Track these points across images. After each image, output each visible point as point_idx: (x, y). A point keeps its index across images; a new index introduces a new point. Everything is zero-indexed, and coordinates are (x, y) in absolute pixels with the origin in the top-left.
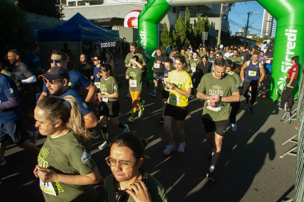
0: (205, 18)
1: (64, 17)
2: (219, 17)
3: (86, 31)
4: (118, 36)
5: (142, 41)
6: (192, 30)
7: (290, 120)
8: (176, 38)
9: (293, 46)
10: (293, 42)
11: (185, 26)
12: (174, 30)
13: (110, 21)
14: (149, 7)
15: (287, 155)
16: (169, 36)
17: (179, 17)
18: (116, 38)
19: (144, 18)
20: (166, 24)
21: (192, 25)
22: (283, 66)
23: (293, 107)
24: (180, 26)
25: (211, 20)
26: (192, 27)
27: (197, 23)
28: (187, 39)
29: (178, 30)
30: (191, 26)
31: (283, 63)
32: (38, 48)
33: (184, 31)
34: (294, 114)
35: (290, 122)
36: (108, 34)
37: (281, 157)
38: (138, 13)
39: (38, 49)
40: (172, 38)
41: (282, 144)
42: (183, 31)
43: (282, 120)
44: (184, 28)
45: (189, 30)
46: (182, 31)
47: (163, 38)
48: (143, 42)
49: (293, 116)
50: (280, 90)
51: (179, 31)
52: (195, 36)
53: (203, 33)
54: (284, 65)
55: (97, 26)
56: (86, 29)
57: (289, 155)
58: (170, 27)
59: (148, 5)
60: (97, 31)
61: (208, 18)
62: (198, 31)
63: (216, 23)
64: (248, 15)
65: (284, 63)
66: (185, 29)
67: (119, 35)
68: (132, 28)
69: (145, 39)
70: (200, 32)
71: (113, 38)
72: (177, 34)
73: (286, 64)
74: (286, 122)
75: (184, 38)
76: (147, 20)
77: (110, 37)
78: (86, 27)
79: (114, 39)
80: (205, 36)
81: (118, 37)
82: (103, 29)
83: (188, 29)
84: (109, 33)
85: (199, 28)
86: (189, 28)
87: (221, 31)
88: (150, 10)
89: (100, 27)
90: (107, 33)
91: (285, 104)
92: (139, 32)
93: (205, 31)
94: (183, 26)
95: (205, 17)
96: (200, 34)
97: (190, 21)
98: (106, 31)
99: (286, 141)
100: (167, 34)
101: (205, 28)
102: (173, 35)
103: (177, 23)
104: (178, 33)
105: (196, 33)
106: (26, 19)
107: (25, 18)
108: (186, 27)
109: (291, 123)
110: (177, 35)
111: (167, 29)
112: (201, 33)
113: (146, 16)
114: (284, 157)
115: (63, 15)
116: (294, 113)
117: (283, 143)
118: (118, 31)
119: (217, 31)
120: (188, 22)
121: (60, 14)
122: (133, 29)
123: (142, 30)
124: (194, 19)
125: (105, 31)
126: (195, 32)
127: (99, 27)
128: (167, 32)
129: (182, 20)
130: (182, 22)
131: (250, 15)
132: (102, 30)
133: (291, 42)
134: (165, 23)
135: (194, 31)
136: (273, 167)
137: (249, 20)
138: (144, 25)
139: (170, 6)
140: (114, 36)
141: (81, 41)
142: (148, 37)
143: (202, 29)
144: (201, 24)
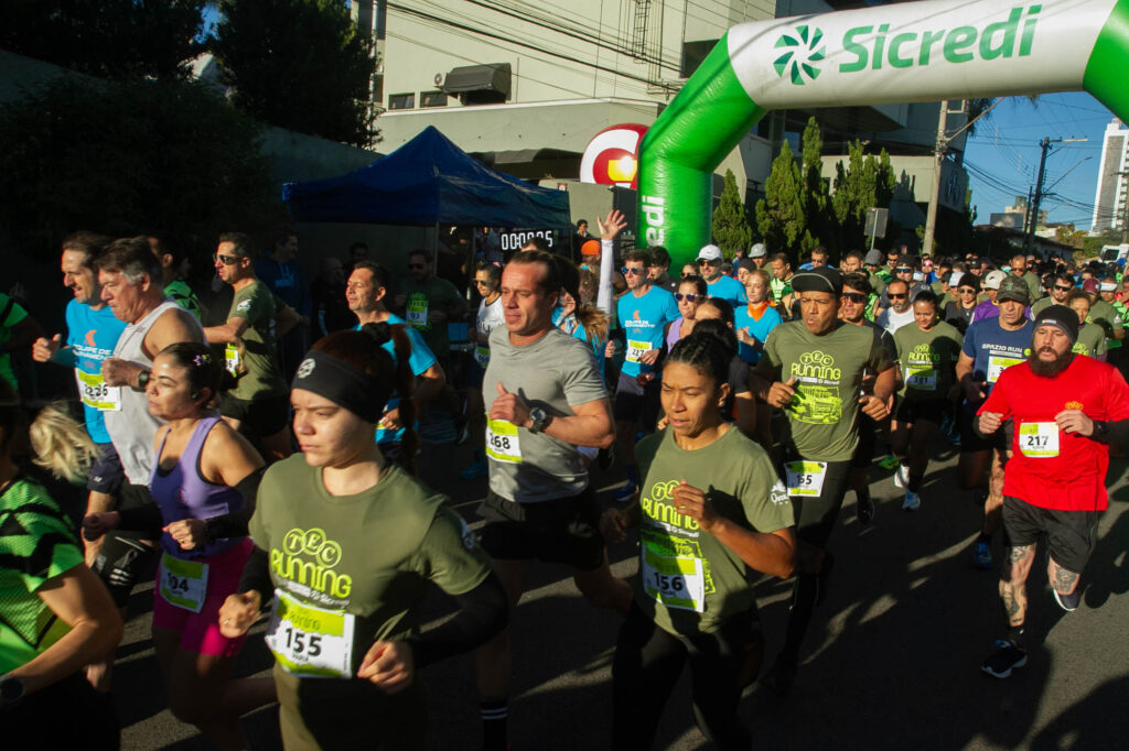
0: (879, 159)
1: (380, 140)
2: (933, 155)
3: (458, 188)
4: (567, 211)
5: (650, 231)
6: (829, 199)
8: (770, 229)
11: (801, 187)
12: (763, 198)
13: (531, 160)
14: (682, 109)
16: (743, 220)
17: (784, 151)
18: (558, 215)
19: (662, 151)
20: (734, 177)
21: (827, 181)
24: (784, 182)
25: (900, 165)
26: (827, 190)
27: (849, 175)
28: (808, 232)
29: (777, 200)
30: (824, 186)
32: (294, 239)
33: (800, 202)
36: (532, 201)
39: (294, 244)
40: (754, 226)
42: (797, 203)
44: (799, 193)
45: (819, 199)
46: (792, 203)
47: (721, 227)
48: (655, 235)
51: (781, 204)
52: (841, 222)
53: (871, 211)
55: (493, 174)
56: (457, 181)
58: (748, 189)
59: (680, 103)
60: (493, 191)
61: (892, 158)
62: (851, 203)
63: (921, 175)
64: (1041, 150)
66: (803, 195)
67: (568, 206)
68: (611, 187)
69: (659, 222)
70: (859, 208)
71: (547, 217)
72: (772, 212)
75: (797, 229)
76: (671, 156)
77: (539, 214)
78: (458, 176)
79: (550, 222)
80: (876, 222)
81: (563, 215)
82: (514, 185)
83: (814, 195)
84: (534, 198)
85: (856, 193)
86: (819, 193)
87: (938, 206)
88: (686, 120)
89: (504, 178)
90: (528, 197)
92: (640, 200)
93: (877, 206)
94: (797, 185)
95: (878, 154)
96: (858, 214)
97: (823, 169)
98: (526, 190)
100: (738, 212)
101: (877, 195)
102: (758, 218)
103: (772, 175)
104: (776, 208)
105: (841, 213)
106: (258, 146)
107: (255, 140)
108: (806, 188)
110: (771, 217)
111: (737, 194)
112: (862, 211)
113: (670, 140)
115: (376, 133)
118: (566, 193)
119: (924, 206)
120: (814, 173)
121: (365, 132)
122: (612, 190)
123: (654, 193)
124: (837, 159)
125: (519, 192)
126: (841, 208)
127: (500, 178)
128: (737, 205)
129: (792, 164)
130: (792, 169)
131: (1049, 152)
132: (512, 186)
134: (729, 172)
135: (835, 204)
137: (1046, 167)
138: (660, 173)
139: (757, 108)
140: (551, 208)
141: (438, 224)
142: (673, 215)
143: (865, 197)
144: (862, 178)
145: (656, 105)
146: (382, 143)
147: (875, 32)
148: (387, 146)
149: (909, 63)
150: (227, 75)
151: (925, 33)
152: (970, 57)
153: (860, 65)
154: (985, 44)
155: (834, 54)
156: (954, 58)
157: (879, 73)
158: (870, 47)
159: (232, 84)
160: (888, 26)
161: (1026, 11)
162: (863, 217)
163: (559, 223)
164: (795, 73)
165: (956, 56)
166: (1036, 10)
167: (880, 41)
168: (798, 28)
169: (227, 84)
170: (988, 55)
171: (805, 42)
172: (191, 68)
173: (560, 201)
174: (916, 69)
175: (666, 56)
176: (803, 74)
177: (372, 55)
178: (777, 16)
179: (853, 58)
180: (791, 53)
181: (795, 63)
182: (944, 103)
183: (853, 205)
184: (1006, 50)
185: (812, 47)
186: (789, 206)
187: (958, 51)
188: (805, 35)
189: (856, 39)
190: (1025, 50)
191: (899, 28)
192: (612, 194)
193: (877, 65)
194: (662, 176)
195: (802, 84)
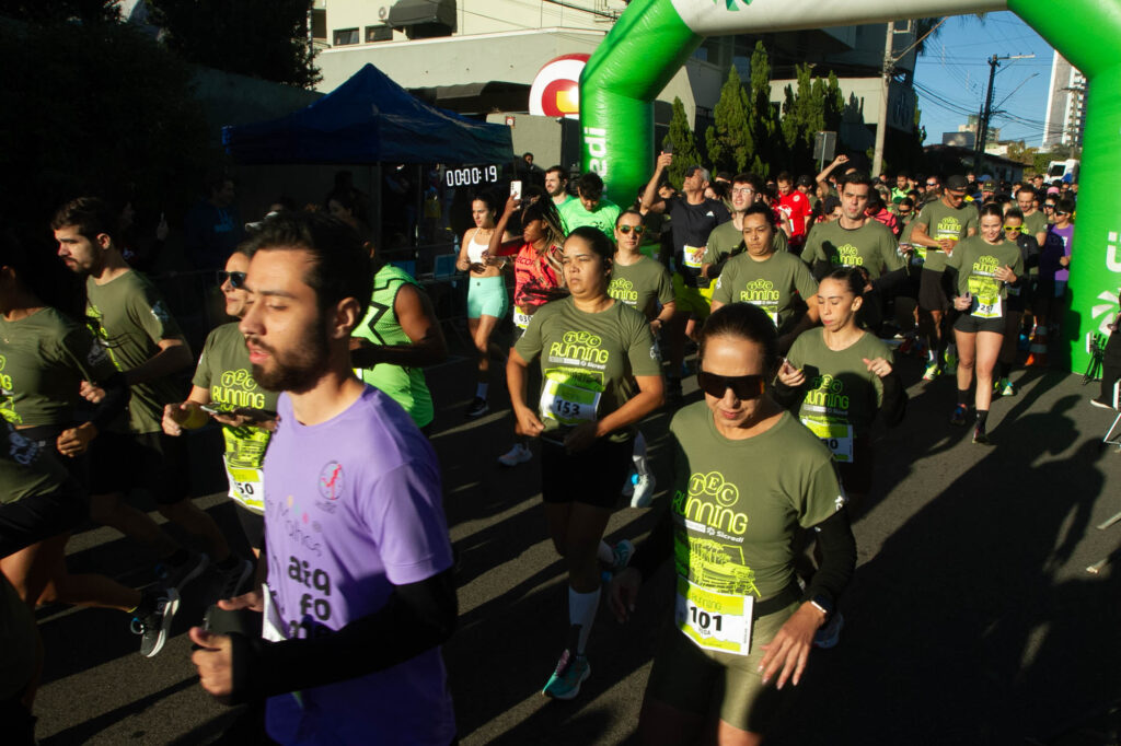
0: (827, 82)
1: (320, 79)
2: (880, 76)
3: (398, 127)
4: (509, 145)
6: (778, 123)
8: (720, 156)
11: (750, 112)
12: (713, 125)
13: (478, 94)
16: (693, 147)
17: (731, 76)
18: (500, 150)
19: (602, 82)
20: (682, 105)
21: (776, 105)
24: (732, 109)
25: (848, 87)
26: (777, 115)
27: (798, 98)
28: (757, 157)
29: (726, 126)
30: (772, 110)
32: (230, 184)
33: (749, 127)
38: (581, 64)
39: (229, 190)
40: (704, 153)
42: (745, 129)
43: (1105, 444)
44: (748, 119)
45: (768, 125)
46: (741, 129)
48: (598, 166)
50: (1100, 336)
51: (731, 130)
52: (790, 146)
53: (819, 135)
55: (433, 111)
56: (396, 119)
58: (697, 116)
59: (617, 34)
60: (434, 128)
61: (839, 79)
62: (800, 127)
63: (869, 96)
64: (990, 67)
66: (751, 121)
67: (510, 140)
68: (559, 119)
69: (603, 153)
70: (808, 132)
71: (489, 151)
72: (722, 139)
75: (747, 155)
76: (612, 87)
77: (481, 149)
78: (397, 113)
79: (494, 157)
80: (824, 145)
81: (506, 149)
82: (455, 121)
83: (763, 120)
84: (475, 134)
85: (805, 116)
86: (768, 119)
87: (888, 128)
88: (625, 50)
89: (445, 114)
90: (468, 132)
91: (1117, 386)
92: (582, 132)
93: (826, 129)
94: (746, 111)
95: (826, 77)
96: (807, 138)
97: (772, 93)
98: (467, 126)
100: (686, 140)
101: (826, 119)
102: (708, 145)
103: (721, 101)
104: (726, 134)
105: (791, 136)
106: (193, 89)
107: (189, 84)
108: (755, 113)
110: (721, 143)
111: (685, 122)
112: (811, 134)
113: (609, 70)
115: (316, 72)
118: (506, 129)
119: (873, 127)
120: (763, 96)
121: (306, 71)
122: (560, 122)
123: (596, 125)
124: (784, 83)
125: (460, 127)
126: (790, 133)
127: (441, 115)
128: (685, 132)
129: (740, 89)
130: (740, 95)
131: (997, 69)
132: (452, 123)
134: (677, 100)
135: (784, 129)
137: (995, 85)
138: (601, 104)
139: (695, 36)
140: (493, 143)
141: (379, 163)
142: (616, 145)
143: (814, 120)
144: (810, 101)
145: (604, 34)
146: (322, 82)
148: (327, 86)
150: (159, 16)
159: (164, 25)
162: (813, 141)
163: (503, 157)
169: (159, 25)
172: (119, 9)
173: (502, 136)
182: (890, 25)
183: (802, 129)
186: (738, 132)
192: (559, 126)
194: (602, 106)
195: (738, 10)
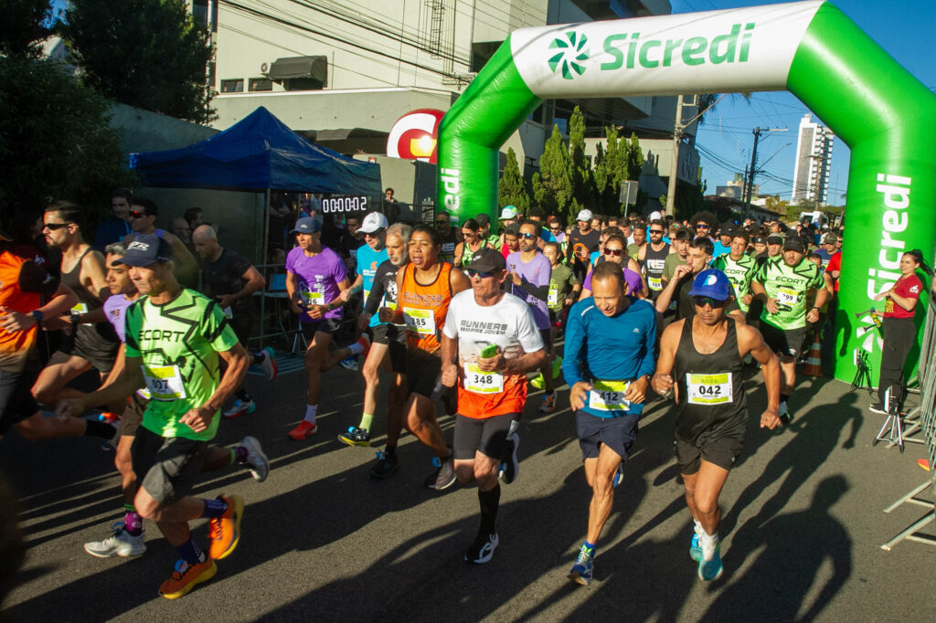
0: (630, 141)
1: (216, 118)
2: (672, 139)
3: (287, 160)
4: (378, 180)
5: (447, 198)
6: (591, 173)
7: (903, 441)
8: (544, 197)
9: (900, 222)
10: (900, 212)
11: (569, 163)
12: (539, 171)
13: (344, 138)
14: (474, 97)
15: (905, 541)
16: (522, 189)
17: (554, 133)
18: (372, 184)
19: (457, 131)
20: (514, 154)
21: (589, 158)
22: (873, 281)
23: (906, 404)
24: (555, 159)
25: (647, 146)
26: (589, 166)
27: (607, 153)
28: (574, 199)
29: (549, 173)
30: (587, 162)
31: (872, 272)
33: (568, 175)
34: (912, 424)
35: (902, 449)
36: (349, 171)
37: (884, 547)
40: (531, 194)
41: (885, 511)
42: (565, 176)
43: (878, 441)
44: (567, 168)
45: (583, 173)
46: (561, 176)
47: (504, 195)
48: (452, 202)
49: (910, 430)
50: (864, 352)
51: (553, 176)
52: (601, 191)
53: (624, 183)
54: (875, 278)
55: (315, 149)
56: (286, 154)
57: (911, 541)
58: (526, 164)
59: (472, 93)
60: (316, 163)
61: (640, 140)
62: (609, 176)
63: (663, 154)
64: (754, 136)
65: (877, 273)
66: (570, 169)
67: (380, 176)
68: (413, 161)
69: (457, 190)
70: (615, 180)
71: (362, 185)
72: (546, 183)
73: (882, 274)
74: (888, 447)
75: (566, 197)
76: (465, 136)
77: (355, 182)
78: (285, 149)
79: (366, 190)
80: (628, 191)
81: (375, 184)
82: (334, 158)
83: (579, 169)
84: (351, 169)
85: (613, 168)
86: (583, 168)
87: (678, 180)
88: (478, 106)
89: (325, 151)
90: (346, 168)
91: (887, 393)
92: (439, 172)
93: (629, 179)
94: (566, 162)
95: (629, 137)
96: (614, 186)
97: (586, 149)
98: (344, 162)
99: (894, 502)
100: (518, 183)
101: (629, 170)
102: (534, 188)
103: (545, 153)
104: (549, 180)
105: (601, 185)
106: (107, 120)
107: (105, 114)
108: (573, 163)
109: (905, 449)
110: (544, 187)
111: (517, 168)
112: (617, 183)
113: (464, 122)
114: (893, 548)
115: (213, 112)
116: (912, 422)
117: (886, 508)
118: (377, 166)
119: (666, 180)
120: (579, 151)
121: (203, 111)
122: (414, 164)
123: (450, 166)
124: (597, 141)
125: (339, 163)
126: (601, 180)
127: (322, 152)
128: (517, 177)
129: (561, 144)
130: (561, 149)
131: (760, 138)
132: (332, 159)
133: (895, 210)
134: (511, 150)
135: (596, 178)
136: (864, 576)
137: (758, 150)
138: (456, 150)
139: (536, 98)
140: (365, 178)
141: (269, 190)
142: (467, 184)
143: (620, 171)
144: (617, 156)
145: (450, 94)
146: (217, 121)
147: (629, 39)
148: (222, 124)
149: (655, 64)
150: (76, 56)
151: (668, 41)
152: (702, 61)
153: (617, 65)
154: (714, 52)
155: (596, 55)
156: (690, 62)
157: (632, 71)
158: (625, 51)
159: (82, 64)
160: (638, 34)
161: (743, 27)
162: (619, 189)
163: (373, 190)
164: (565, 69)
165: (691, 60)
166: (750, 26)
167: (632, 45)
168: (567, 34)
169: (75, 64)
170: (716, 60)
171: (574, 44)
172: (41, 48)
173: (373, 172)
174: (661, 69)
175: (459, 53)
176: (572, 71)
177: (208, 44)
178: (548, 24)
179: (611, 59)
180: (563, 53)
181: (565, 62)
182: (680, 97)
183: (610, 178)
184: (730, 57)
185: (578, 49)
186: (559, 178)
187: (693, 56)
188: (573, 39)
189: (614, 44)
190: (744, 58)
191: (647, 36)
192: (414, 168)
193: (630, 66)
194: (457, 151)
195: (572, 78)
